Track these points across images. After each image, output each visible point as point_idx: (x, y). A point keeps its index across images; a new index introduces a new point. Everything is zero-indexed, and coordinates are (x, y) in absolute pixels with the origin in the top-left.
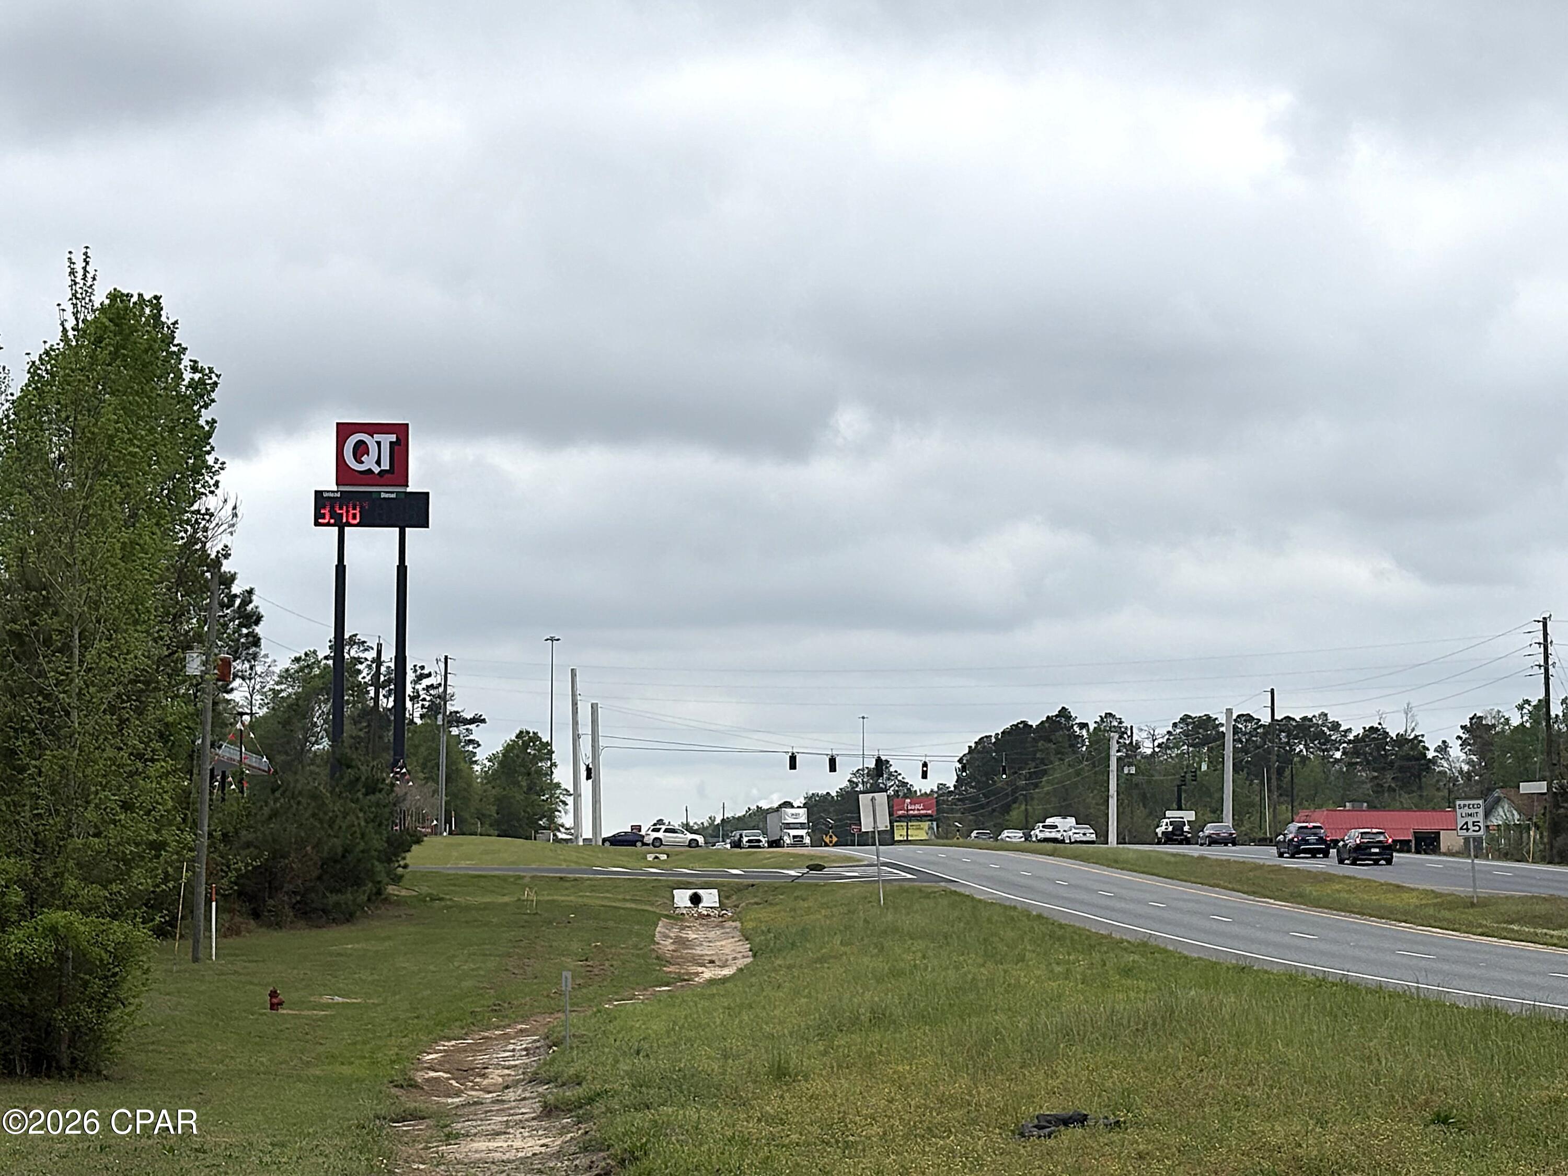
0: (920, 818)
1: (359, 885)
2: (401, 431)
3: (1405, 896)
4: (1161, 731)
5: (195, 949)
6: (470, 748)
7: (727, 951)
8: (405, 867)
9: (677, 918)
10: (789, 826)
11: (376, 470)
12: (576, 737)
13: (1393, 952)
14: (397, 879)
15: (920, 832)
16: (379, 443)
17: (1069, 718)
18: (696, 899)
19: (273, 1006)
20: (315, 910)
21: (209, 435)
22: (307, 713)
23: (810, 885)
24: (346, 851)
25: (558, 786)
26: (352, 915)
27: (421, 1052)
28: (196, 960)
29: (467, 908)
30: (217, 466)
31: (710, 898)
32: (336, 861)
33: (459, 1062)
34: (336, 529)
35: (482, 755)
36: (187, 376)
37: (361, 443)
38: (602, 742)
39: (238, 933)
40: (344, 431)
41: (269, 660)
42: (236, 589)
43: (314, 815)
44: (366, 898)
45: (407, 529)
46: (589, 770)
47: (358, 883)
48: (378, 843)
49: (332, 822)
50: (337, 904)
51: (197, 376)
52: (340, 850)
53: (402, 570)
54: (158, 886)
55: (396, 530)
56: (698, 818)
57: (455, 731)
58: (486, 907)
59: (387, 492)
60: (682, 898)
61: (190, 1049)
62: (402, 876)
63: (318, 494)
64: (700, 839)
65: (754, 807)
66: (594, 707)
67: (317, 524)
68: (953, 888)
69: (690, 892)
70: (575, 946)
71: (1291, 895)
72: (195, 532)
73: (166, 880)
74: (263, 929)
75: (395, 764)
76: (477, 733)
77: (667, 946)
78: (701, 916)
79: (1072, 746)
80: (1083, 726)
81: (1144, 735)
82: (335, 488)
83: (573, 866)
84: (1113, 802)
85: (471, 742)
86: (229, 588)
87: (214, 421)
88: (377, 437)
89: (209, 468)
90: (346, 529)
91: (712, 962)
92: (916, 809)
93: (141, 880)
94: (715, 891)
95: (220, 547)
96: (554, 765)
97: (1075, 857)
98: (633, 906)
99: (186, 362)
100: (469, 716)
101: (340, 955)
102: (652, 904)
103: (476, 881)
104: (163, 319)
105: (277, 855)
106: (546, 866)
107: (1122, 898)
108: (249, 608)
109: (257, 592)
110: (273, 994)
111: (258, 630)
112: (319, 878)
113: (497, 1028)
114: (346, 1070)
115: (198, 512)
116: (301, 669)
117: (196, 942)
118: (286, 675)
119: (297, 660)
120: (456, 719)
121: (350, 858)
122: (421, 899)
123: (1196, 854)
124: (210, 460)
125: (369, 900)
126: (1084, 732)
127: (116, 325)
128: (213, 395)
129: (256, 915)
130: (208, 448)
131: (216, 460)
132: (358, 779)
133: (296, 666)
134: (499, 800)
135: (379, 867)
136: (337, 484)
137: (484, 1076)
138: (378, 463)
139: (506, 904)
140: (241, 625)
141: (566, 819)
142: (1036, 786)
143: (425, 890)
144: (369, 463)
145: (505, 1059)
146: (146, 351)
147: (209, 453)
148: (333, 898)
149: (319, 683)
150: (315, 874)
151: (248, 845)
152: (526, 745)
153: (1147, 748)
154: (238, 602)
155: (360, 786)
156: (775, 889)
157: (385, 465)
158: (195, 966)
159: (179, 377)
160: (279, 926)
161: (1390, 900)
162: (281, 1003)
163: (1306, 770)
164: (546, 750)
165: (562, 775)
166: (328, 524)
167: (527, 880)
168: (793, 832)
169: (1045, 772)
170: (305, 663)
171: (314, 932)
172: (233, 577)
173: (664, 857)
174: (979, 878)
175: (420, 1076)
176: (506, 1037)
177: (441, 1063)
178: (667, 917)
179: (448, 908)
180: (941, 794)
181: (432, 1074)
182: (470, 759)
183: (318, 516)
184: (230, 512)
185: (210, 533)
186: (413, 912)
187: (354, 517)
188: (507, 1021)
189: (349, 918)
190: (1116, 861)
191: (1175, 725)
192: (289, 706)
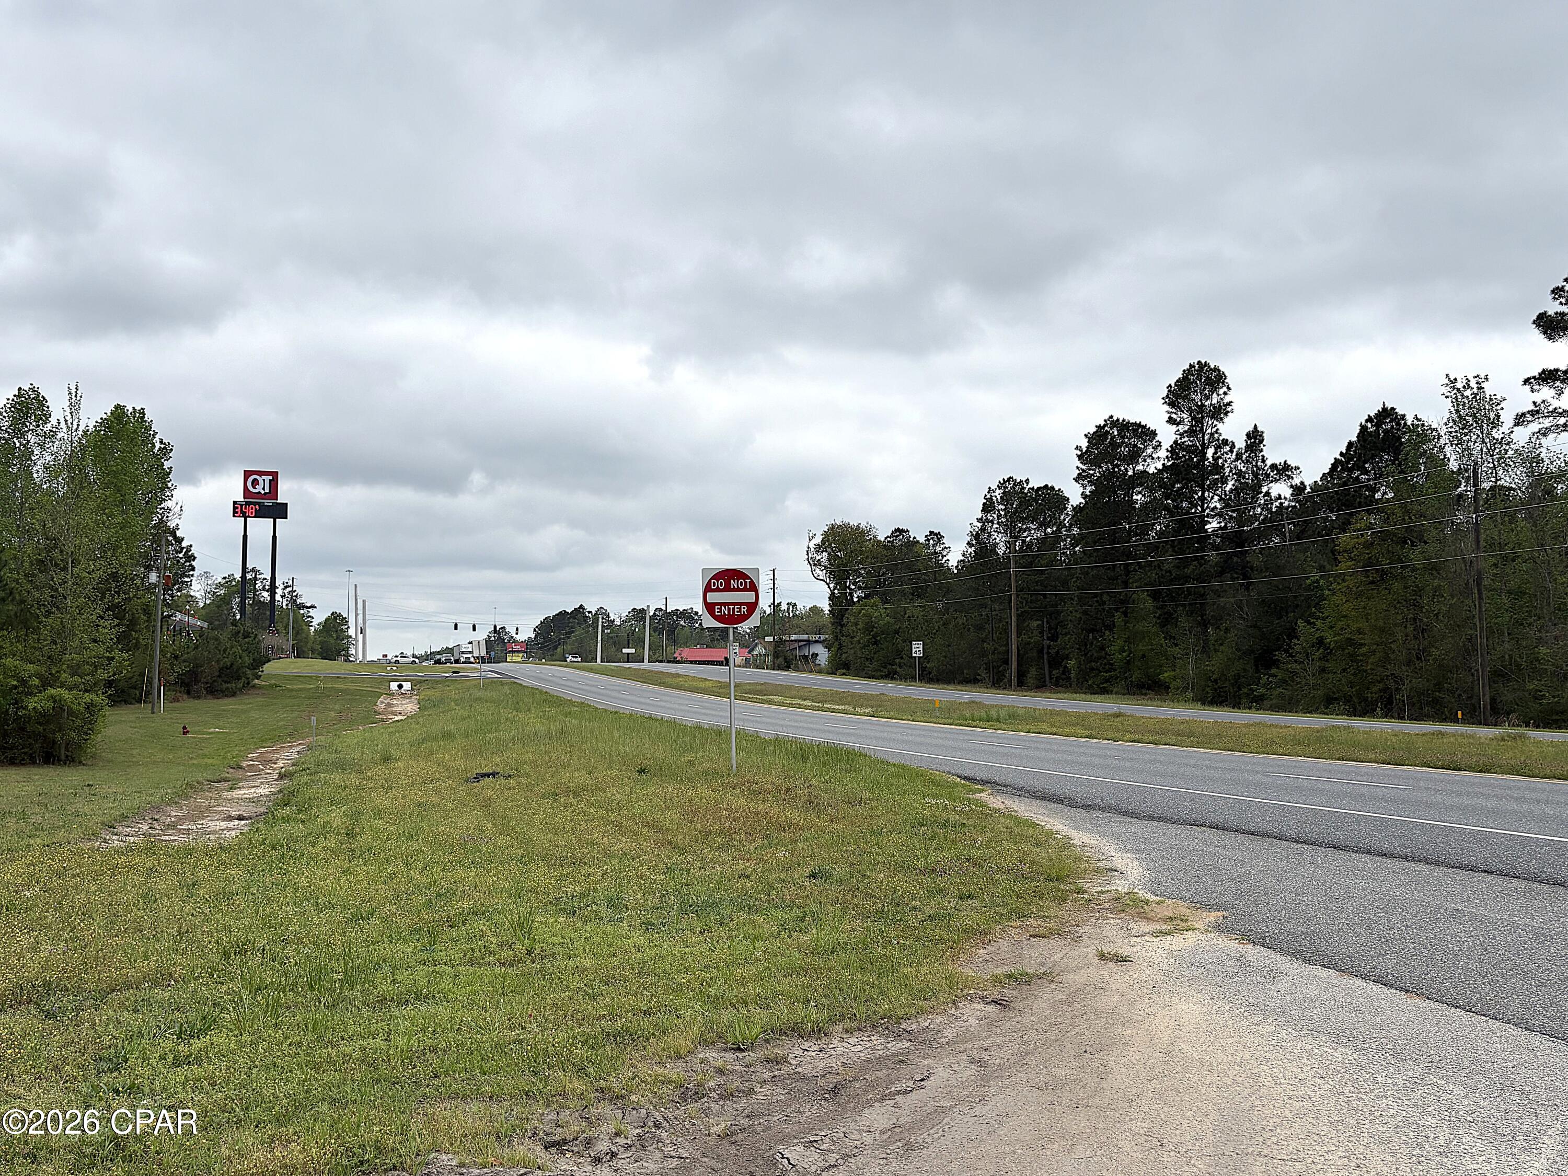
0: (519, 652)
1: (238, 680)
2: (275, 475)
3: (707, 682)
4: (624, 615)
5: (153, 708)
6: (309, 619)
7: (408, 709)
8: (262, 671)
9: (391, 695)
10: (463, 653)
11: (263, 492)
12: (357, 615)
13: (687, 705)
14: (258, 677)
15: (518, 658)
16: (264, 480)
17: (584, 609)
18: (400, 687)
19: (184, 733)
20: (217, 691)
21: (169, 473)
22: (229, 603)
23: (452, 680)
24: (232, 665)
25: (351, 637)
26: (235, 693)
27: (249, 753)
28: (153, 713)
29: (292, 690)
30: (173, 488)
31: (407, 686)
32: (227, 669)
33: (266, 757)
34: (243, 519)
35: (315, 623)
36: (158, 445)
37: (255, 480)
38: (367, 617)
39: (178, 701)
40: (247, 474)
41: (214, 578)
42: (184, 544)
43: (216, 647)
44: (241, 685)
45: (277, 520)
46: (361, 630)
47: (239, 678)
48: (248, 660)
49: (225, 651)
50: (227, 688)
51: (162, 446)
52: (229, 664)
53: (274, 538)
54: (110, 677)
55: (272, 520)
56: (420, 652)
57: (302, 612)
58: (300, 690)
59: (268, 502)
60: (394, 686)
61: (135, 752)
62: (260, 676)
63: (235, 503)
64: (417, 661)
65: (445, 647)
66: (364, 602)
67: (234, 516)
68: (516, 681)
69: (398, 683)
70: (337, 707)
71: (660, 683)
72: (163, 517)
73: (114, 675)
74: (192, 699)
75: (270, 626)
76: (312, 612)
77: (381, 706)
78: (402, 694)
79: (585, 621)
80: (590, 612)
81: (617, 616)
82: (243, 500)
83: (348, 672)
84: (599, 645)
85: (308, 617)
86: (180, 544)
87: (171, 467)
88: (263, 477)
89: (169, 488)
90: (248, 519)
91: (400, 713)
92: (518, 648)
93: (102, 675)
94: (409, 683)
95: (174, 525)
96: (348, 627)
97: (575, 668)
98: (370, 689)
99: (157, 439)
100: (309, 605)
101: (225, 711)
102: (380, 689)
103: (298, 678)
104: (146, 419)
105: (197, 666)
106: (334, 672)
107: (586, 684)
108: (190, 553)
109: (193, 546)
110: (184, 728)
111: (193, 563)
112: (219, 676)
113: (289, 742)
114: (210, 761)
115: (164, 508)
116: (227, 582)
117: (153, 705)
118: (220, 585)
119: (225, 578)
120: (303, 606)
121: (234, 667)
122: (271, 686)
123: (628, 666)
124: (169, 485)
125: (244, 686)
126: (590, 615)
127: (118, 420)
128: (171, 455)
129: (188, 693)
130: (168, 479)
131: (172, 485)
132: (239, 632)
133: (224, 581)
134: (321, 643)
135: (249, 672)
136: (244, 498)
137: (275, 763)
138: (264, 489)
139: (311, 688)
140: (186, 562)
141: (352, 651)
142: (568, 638)
143: (273, 682)
144: (259, 489)
145: (287, 756)
146: (133, 433)
147: (169, 482)
148: (225, 686)
149: (235, 589)
150: (217, 674)
151: (184, 661)
152: (335, 618)
153: (618, 622)
154: (185, 550)
155: (240, 635)
156: (437, 682)
157: (267, 490)
158: (152, 715)
159: (154, 445)
160: (199, 697)
161: (702, 685)
162: (188, 732)
163: (684, 632)
164: (345, 621)
165: (352, 632)
166: (239, 516)
167: (321, 678)
168: (465, 656)
169: (573, 632)
170: (229, 579)
171: (215, 701)
172: (183, 539)
173: (395, 668)
174: (529, 677)
175: (244, 764)
176: (291, 747)
177: (257, 758)
178: (386, 694)
179: (283, 690)
180: (528, 642)
181: (251, 763)
182: (309, 624)
183: (235, 512)
184: (179, 509)
185: (169, 518)
186: (265, 692)
187: (252, 513)
188: (294, 740)
189: (234, 694)
190: (592, 669)
191: (629, 612)
192: (221, 599)
